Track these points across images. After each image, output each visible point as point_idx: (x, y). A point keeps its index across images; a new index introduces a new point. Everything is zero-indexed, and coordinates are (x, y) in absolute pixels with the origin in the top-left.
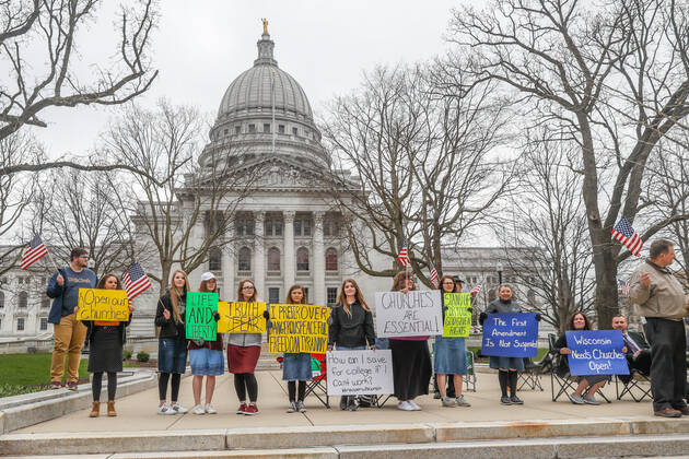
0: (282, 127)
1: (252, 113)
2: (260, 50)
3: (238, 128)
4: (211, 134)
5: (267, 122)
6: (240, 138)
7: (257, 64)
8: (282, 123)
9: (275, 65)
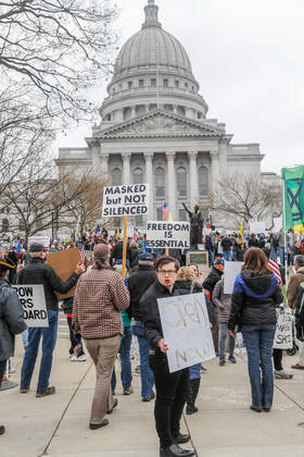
0: (166, 81)
1: (142, 70)
2: (147, 14)
3: (130, 83)
4: (108, 89)
5: (153, 77)
6: (133, 91)
7: (145, 27)
8: (166, 77)
9: (159, 26)
